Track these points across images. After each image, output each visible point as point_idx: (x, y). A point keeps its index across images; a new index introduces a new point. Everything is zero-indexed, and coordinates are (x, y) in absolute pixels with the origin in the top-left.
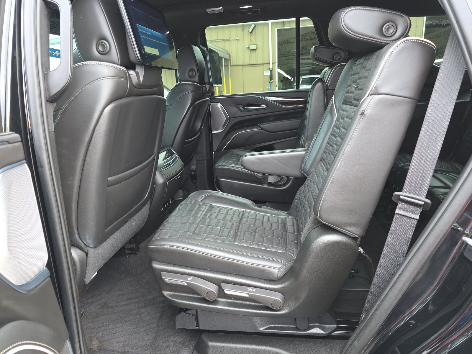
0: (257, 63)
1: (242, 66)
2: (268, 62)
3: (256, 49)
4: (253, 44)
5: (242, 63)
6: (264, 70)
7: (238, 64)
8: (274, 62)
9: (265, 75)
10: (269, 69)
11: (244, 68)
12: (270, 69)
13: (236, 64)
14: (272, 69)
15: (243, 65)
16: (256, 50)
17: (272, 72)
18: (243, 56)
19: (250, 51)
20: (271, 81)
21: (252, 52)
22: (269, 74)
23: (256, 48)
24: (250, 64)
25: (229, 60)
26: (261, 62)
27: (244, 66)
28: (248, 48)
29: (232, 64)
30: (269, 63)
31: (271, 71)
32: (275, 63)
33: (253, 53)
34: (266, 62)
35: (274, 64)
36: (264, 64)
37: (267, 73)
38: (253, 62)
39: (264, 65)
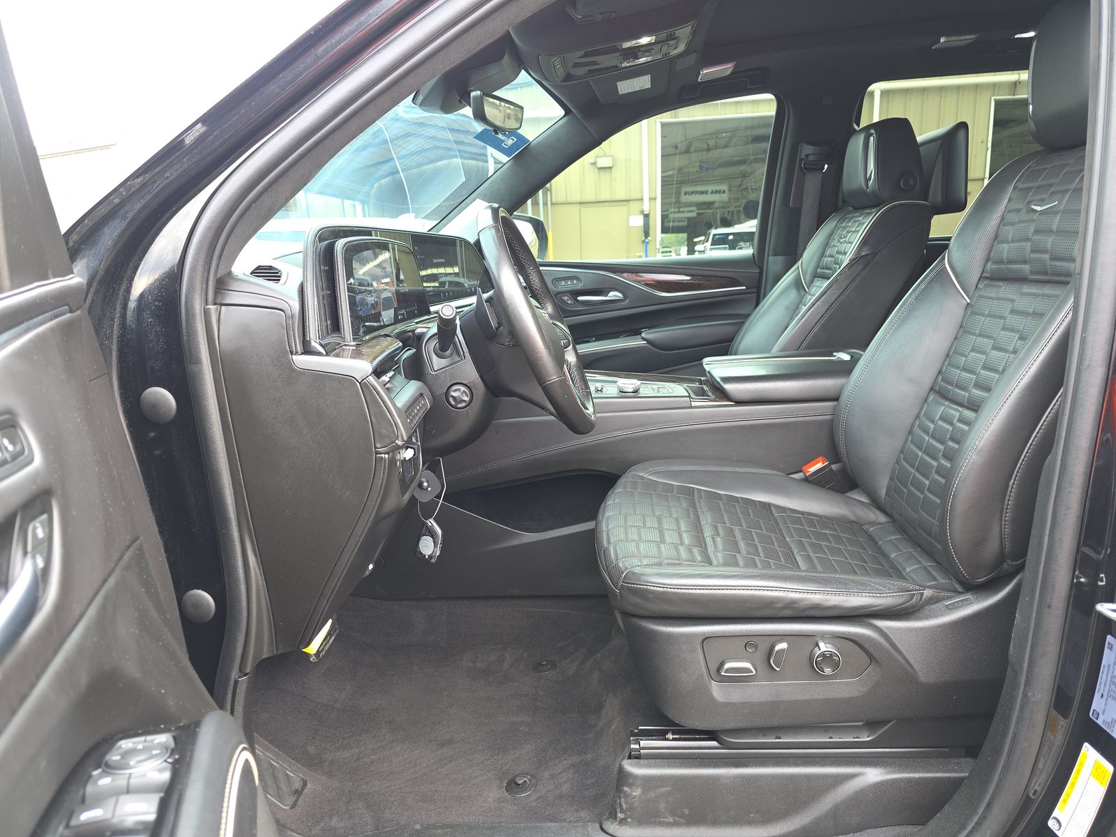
0: (614, 199)
1: (578, 205)
2: (638, 196)
3: (611, 166)
4: (605, 155)
5: (579, 200)
6: (629, 215)
7: (569, 200)
8: (653, 196)
9: (631, 225)
10: (642, 212)
11: (583, 209)
12: (645, 213)
13: (563, 200)
14: (648, 213)
15: (581, 203)
16: (610, 168)
17: (648, 220)
18: (581, 181)
19: (597, 170)
20: (647, 240)
21: (602, 172)
22: (642, 224)
23: (611, 163)
24: (598, 200)
25: (549, 190)
26: (623, 197)
27: (582, 205)
28: (594, 164)
29: (554, 201)
30: (642, 200)
31: (646, 216)
32: (655, 199)
33: (605, 176)
34: (633, 196)
35: (653, 201)
36: (628, 201)
37: (638, 221)
38: (605, 196)
39: (631, 202)
